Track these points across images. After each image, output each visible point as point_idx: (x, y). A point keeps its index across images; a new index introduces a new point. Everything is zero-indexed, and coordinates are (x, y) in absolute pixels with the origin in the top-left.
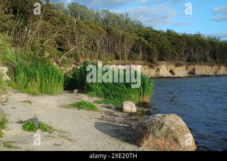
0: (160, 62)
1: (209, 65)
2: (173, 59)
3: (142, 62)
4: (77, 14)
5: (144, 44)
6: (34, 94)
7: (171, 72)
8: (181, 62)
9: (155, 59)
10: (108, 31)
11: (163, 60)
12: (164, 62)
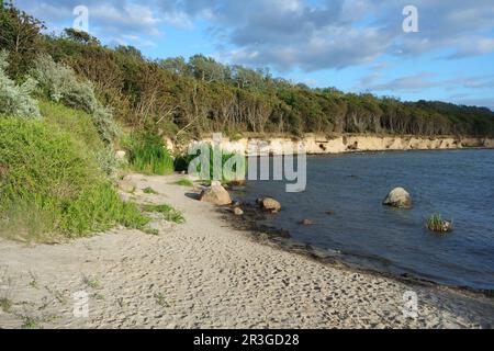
0: (306, 135)
1: (378, 137)
2: (323, 129)
3: (284, 134)
4: (201, 71)
5: (285, 111)
6: (148, 174)
7: (321, 146)
8: (335, 134)
9: (299, 130)
10: (238, 96)
11: (311, 131)
12: (311, 134)
